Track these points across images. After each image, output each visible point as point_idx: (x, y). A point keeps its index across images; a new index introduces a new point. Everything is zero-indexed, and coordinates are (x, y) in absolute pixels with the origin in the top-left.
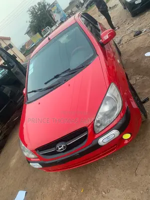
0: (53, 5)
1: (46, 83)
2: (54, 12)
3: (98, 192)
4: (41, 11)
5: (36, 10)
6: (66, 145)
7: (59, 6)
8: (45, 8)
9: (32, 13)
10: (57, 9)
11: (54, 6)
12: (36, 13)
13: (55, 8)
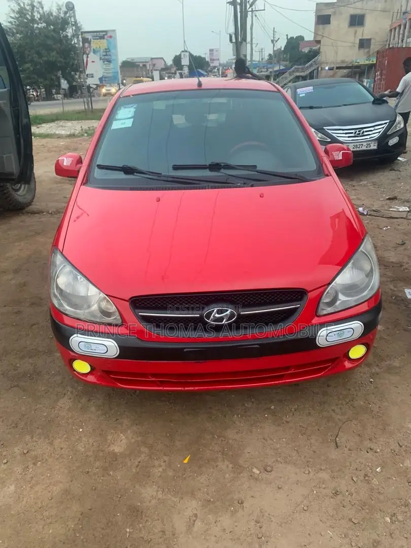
0: (102, 35)
1: (176, 168)
4: (48, 24)
5: (37, 16)
6: (239, 315)
7: (115, 47)
8: (64, 29)
9: (21, 12)
10: (107, 51)
11: (102, 38)
12: (33, 20)
13: (103, 44)
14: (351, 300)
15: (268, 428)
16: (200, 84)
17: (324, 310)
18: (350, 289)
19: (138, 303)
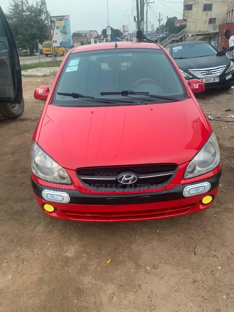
0: (61, 18)
2: (57, 28)
3: (138, 266)
4: (31, 13)
5: (25, 8)
6: (138, 178)
7: (69, 25)
8: (40, 15)
9: (16, 6)
10: (65, 27)
11: (62, 20)
12: (23, 11)
13: (62, 23)
14: (203, 170)
15: (155, 243)
16: (116, 46)
17: (188, 176)
18: (203, 164)
19: (80, 172)
